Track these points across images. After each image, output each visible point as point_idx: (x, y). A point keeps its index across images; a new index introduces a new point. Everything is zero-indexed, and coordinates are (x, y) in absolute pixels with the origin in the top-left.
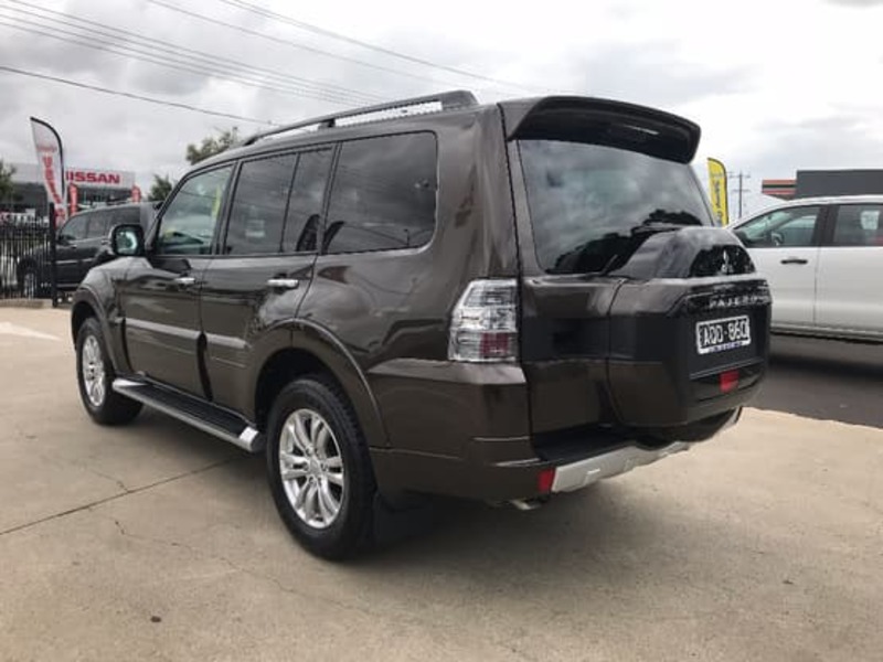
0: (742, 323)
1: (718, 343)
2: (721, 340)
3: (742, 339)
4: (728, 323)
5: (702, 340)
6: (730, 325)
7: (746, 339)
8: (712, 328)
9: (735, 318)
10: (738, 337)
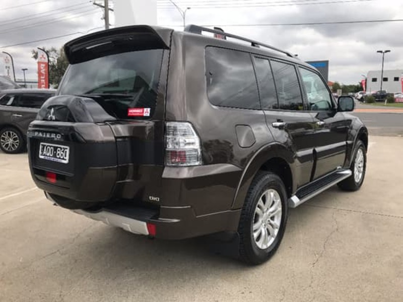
0: (66, 150)
1: (49, 156)
2: (51, 155)
3: (63, 159)
4: (57, 147)
5: (42, 151)
6: (59, 149)
7: (65, 160)
8: (49, 147)
9: (62, 146)
10: (62, 157)
